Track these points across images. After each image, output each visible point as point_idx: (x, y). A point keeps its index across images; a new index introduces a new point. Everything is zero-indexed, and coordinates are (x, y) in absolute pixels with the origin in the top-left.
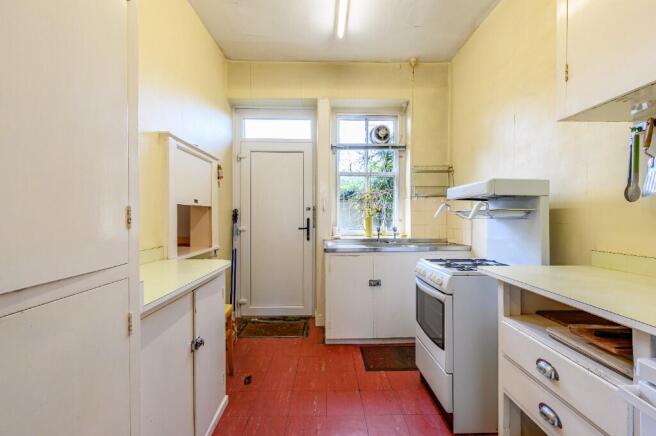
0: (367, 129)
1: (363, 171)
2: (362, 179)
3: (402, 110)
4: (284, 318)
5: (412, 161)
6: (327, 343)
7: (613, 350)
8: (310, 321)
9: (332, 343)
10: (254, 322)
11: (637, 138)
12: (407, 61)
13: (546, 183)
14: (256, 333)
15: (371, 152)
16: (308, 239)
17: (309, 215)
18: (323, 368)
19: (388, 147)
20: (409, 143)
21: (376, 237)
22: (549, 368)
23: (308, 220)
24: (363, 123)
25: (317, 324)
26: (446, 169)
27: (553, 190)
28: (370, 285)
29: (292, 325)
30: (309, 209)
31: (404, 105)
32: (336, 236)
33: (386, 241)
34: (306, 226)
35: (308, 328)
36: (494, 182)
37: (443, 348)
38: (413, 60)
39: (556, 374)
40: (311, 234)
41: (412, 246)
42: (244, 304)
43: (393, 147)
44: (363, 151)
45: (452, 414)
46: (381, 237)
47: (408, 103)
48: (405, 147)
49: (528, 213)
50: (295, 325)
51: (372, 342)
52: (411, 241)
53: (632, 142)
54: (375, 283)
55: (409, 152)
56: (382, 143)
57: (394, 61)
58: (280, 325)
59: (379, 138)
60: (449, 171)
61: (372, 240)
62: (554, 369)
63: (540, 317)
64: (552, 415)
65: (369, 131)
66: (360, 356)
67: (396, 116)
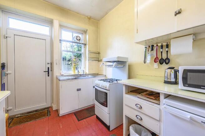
0: (73, 36)
1: (71, 50)
2: (71, 53)
3: (85, 32)
4: (36, 111)
5: (89, 49)
6: (60, 116)
7: (154, 98)
8: (50, 109)
9: (62, 115)
10: (18, 117)
11: (146, 50)
12: (87, 16)
13: (127, 58)
14: (20, 122)
15: (74, 44)
16: (48, 76)
17: (49, 66)
18: (61, 127)
19: (80, 43)
20: (88, 43)
21: (78, 74)
22: (139, 106)
23: (48, 68)
24: (71, 33)
25: (54, 109)
26: (98, 52)
27: (129, 60)
28: (77, 90)
29: (41, 113)
30: (49, 64)
31: (86, 31)
32: (62, 74)
33: (81, 75)
34: (47, 70)
35: (50, 112)
36: (118, 57)
37: (107, 107)
38: (89, 17)
39: (141, 107)
40: (49, 73)
41: (89, 76)
42: (11, 110)
43: (82, 44)
44: (71, 43)
45: (109, 126)
46: (79, 74)
47: (87, 30)
48: (86, 44)
49: (124, 66)
50: (43, 112)
51: (78, 110)
52: (89, 75)
53: (145, 50)
54: (79, 90)
55: (87, 46)
56: (78, 42)
57: (83, 15)
58: (34, 114)
59: (77, 40)
60: (99, 53)
61: (76, 75)
62: (140, 106)
63: (131, 93)
64: (139, 117)
65: (74, 37)
66: (75, 117)
67: (83, 34)
